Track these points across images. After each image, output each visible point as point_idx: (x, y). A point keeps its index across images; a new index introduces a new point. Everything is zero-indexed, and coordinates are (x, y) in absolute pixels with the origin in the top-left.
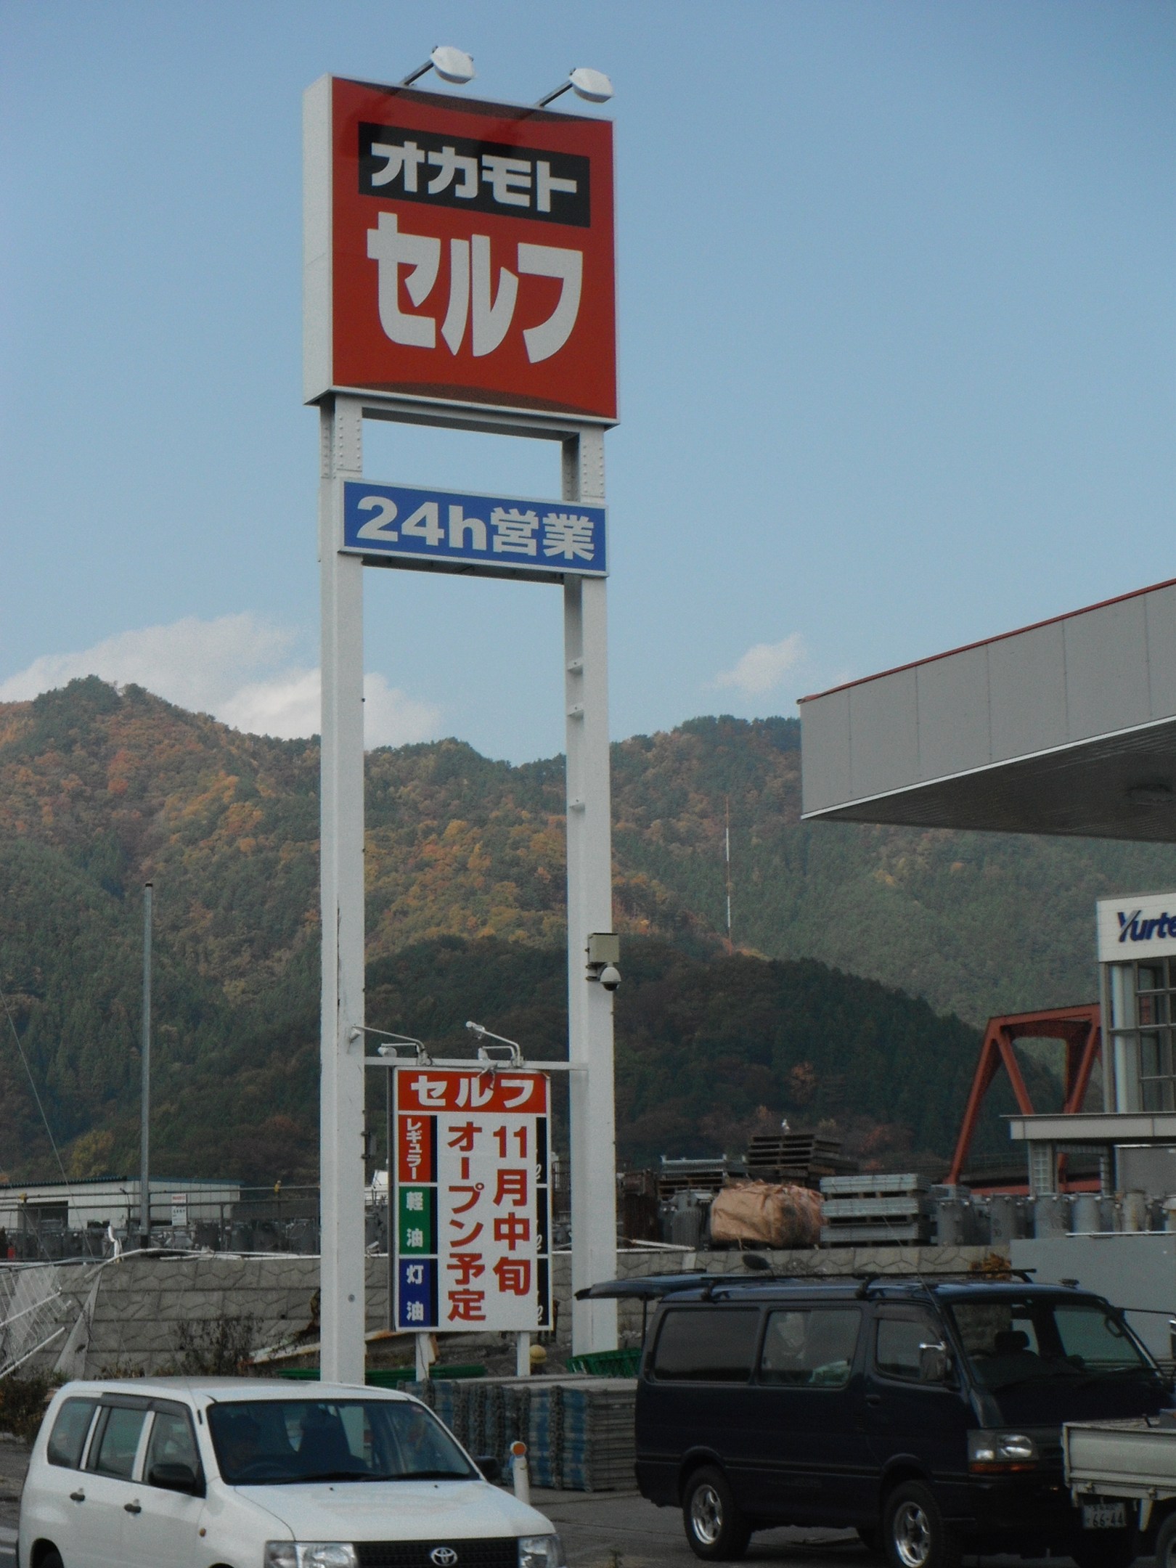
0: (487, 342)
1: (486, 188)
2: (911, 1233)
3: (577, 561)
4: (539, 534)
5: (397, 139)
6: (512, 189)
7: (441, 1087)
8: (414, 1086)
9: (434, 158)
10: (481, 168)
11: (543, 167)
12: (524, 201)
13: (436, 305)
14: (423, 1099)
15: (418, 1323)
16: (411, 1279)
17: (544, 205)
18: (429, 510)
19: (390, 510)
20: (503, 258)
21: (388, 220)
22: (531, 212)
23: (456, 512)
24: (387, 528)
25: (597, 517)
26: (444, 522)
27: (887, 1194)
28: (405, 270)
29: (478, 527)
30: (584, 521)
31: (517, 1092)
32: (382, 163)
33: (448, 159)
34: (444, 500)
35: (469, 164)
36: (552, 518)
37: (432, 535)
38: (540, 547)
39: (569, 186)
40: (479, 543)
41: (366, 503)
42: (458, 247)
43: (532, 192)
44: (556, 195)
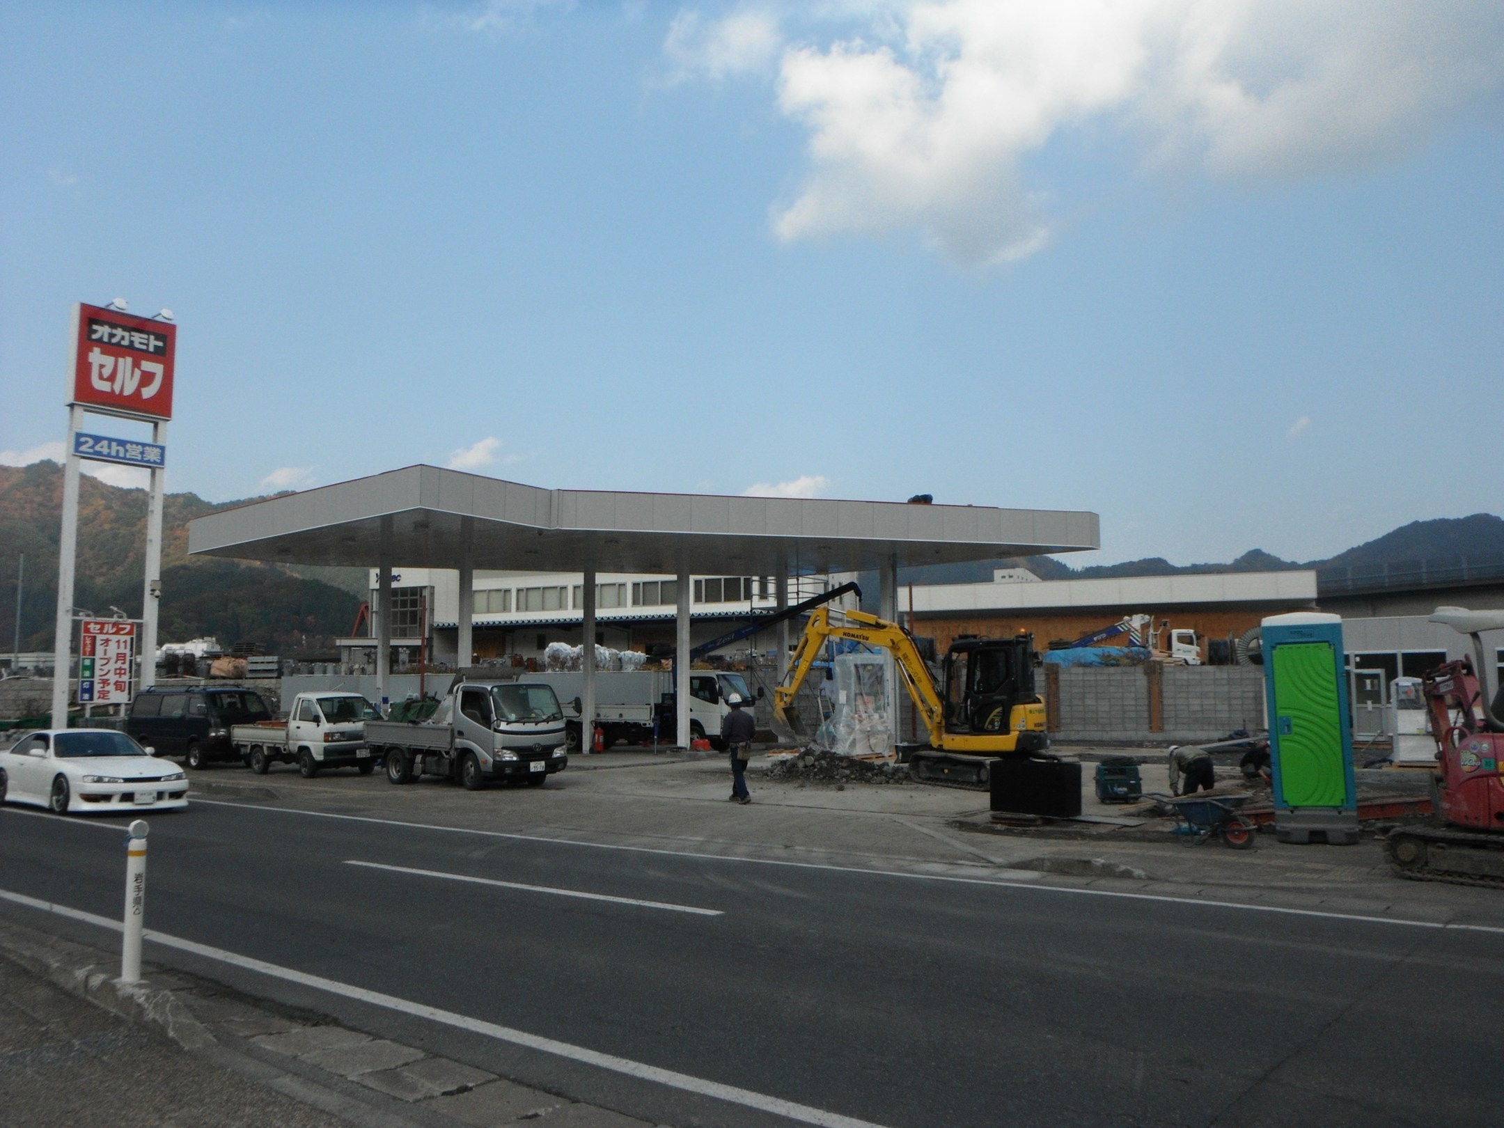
0: (128, 391)
1: (132, 342)
2: (275, 675)
3: (155, 462)
4: (142, 453)
5: (101, 323)
6: (141, 343)
7: (98, 627)
8: (89, 626)
9: (114, 331)
10: (131, 336)
11: (152, 337)
12: (144, 347)
13: (112, 378)
14: (92, 630)
15: (87, 700)
16: (85, 687)
17: (151, 349)
18: (105, 443)
19: (91, 442)
20: (136, 365)
21: (97, 350)
22: (147, 351)
23: (114, 444)
24: (89, 448)
25: (162, 449)
26: (109, 447)
27: (268, 663)
28: (102, 366)
29: (121, 449)
30: (158, 449)
31: (124, 629)
32: (95, 331)
33: (119, 332)
34: (110, 440)
35: (126, 334)
36: (147, 448)
37: (105, 451)
38: (142, 457)
39: (160, 344)
40: (121, 455)
41: (83, 439)
42: (121, 360)
43: (147, 345)
44: (156, 347)
